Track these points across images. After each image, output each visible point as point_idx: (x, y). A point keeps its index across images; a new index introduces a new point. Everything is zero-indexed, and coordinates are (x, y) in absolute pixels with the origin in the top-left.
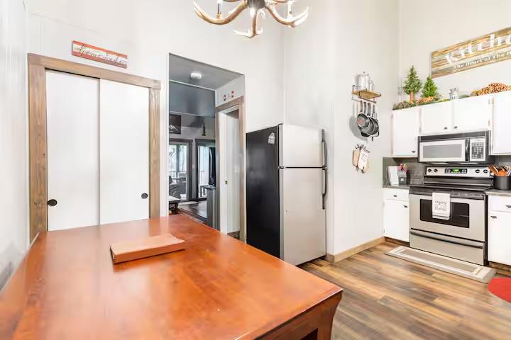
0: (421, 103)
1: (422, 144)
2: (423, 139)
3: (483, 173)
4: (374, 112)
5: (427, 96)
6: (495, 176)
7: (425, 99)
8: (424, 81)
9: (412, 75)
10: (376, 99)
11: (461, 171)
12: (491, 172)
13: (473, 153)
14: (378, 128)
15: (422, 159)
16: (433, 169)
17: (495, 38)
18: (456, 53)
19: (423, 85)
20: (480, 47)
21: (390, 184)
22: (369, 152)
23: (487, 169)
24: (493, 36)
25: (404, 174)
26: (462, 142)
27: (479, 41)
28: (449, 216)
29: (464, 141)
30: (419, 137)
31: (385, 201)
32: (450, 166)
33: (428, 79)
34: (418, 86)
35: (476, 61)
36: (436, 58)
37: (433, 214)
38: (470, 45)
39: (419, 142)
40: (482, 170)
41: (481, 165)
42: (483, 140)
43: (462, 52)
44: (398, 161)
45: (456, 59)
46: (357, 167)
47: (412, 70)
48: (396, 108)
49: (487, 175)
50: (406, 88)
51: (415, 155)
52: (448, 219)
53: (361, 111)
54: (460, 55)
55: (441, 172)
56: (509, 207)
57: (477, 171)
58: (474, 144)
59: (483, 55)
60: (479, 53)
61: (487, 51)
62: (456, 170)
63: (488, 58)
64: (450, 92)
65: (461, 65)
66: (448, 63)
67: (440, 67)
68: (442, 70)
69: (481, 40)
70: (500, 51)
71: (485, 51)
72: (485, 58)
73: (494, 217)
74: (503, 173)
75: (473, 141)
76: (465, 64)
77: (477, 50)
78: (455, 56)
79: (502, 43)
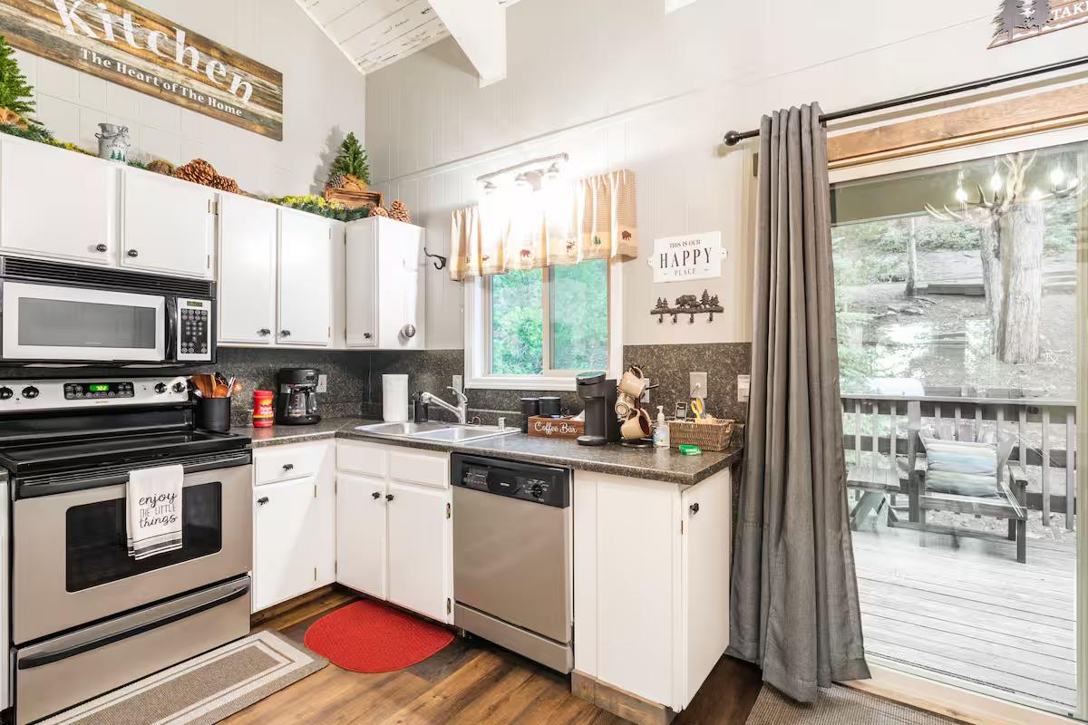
2: (16, 268)
3: (174, 394)
6: (203, 399)
11: (114, 389)
12: (199, 393)
13: (186, 339)
16: (16, 387)
17: (187, 44)
18: (89, 11)
20: (153, 39)
23: (183, 380)
24: (181, 35)
26: (156, 302)
28: (179, 536)
29: (162, 299)
35: (144, 73)
38: (128, 15)
40: (170, 384)
42: (207, 305)
43: (106, 19)
45: (85, 27)
49: (182, 398)
52: (179, 546)
54: (100, 25)
56: (288, 467)
57: (160, 388)
58: (185, 313)
59: (158, 68)
60: (150, 56)
61: (170, 65)
62: (100, 388)
63: (171, 84)
64: (99, 130)
65: (104, 58)
66: (63, 26)
67: (35, 20)
68: (40, 34)
69: (153, 24)
70: (196, 85)
71: (165, 60)
72: (165, 81)
73: (263, 501)
74: (221, 391)
75: (182, 303)
76: (114, 64)
77: (145, 45)
78: (86, 17)
79: (199, 67)
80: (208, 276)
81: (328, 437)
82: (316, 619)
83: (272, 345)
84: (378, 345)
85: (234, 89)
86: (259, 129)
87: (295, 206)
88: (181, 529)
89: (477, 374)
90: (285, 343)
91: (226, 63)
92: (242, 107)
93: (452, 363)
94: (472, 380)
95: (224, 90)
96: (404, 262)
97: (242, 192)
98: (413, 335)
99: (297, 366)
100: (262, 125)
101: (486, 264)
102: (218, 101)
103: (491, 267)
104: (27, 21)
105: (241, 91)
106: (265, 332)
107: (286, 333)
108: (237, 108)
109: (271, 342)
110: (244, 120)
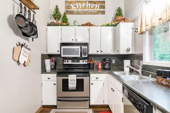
0: (61, 25)
1: (63, 47)
2: (63, 44)
3: (85, 62)
4: (34, 19)
5: (64, 22)
6: (89, 63)
7: (63, 23)
8: (62, 14)
9: (57, 9)
10: (35, 10)
11: (77, 61)
12: (88, 62)
13: (83, 53)
14: (37, 31)
15: (62, 56)
16: (66, 61)
17: (88, 3)
18: (75, 5)
19: (62, 17)
20: (83, 5)
21: (46, 71)
22: (30, 49)
23: (87, 60)
24: (87, 2)
25: (53, 63)
26: (79, 47)
27: (83, 3)
28: (75, 87)
29: (80, 47)
30: (61, 43)
31: (43, 82)
32: (73, 59)
33: (64, 13)
34: (60, 16)
35: (82, 11)
36: (67, 5)
37: (69, 87)
38: (80, 3)
39: (61, 46)
40: (85, 61)
41: (85, 58)
42: (87, 47)
43: (77, 5)
44: (50, 56)
45: (75, 8)
46: (18, 62)
47: (57, 6)
48: (49, 25)
49: (86, 63)
50: (54, 15)
51: (59, 53)
52: (75, 89)
53: (21, 12)
54: (77, 6)
55: (70, 62)
56: (97, 78)
57: (83, 61)
58: (83, 49)
59: (84, 9)
60: (83, 8)
61: (86, 8)
62: (76, 61)
63: (86, 11)
64: (74, 22)
65: (77, 11)
66: (72, 9)
67: (70, 9)
68: (70, 11)
69: (84, 3)
70: (90, 10)
71: (85, 8)
72: (85, 11)
73: (92, 84)
74: (92, 62)
75: (83, 47)
76: (78, 11)
77: (82, 6)
78: (75, 6)
79: (90, 6)
80: (88, 42)
81: (106, 73)
82: (101, 111)
83: (99, 54)
84: (120, 53)
85: (96, 8)
86: (101, 13)
87: (105, 26)
88: (76, 86)
89: (147, 60)
90: (102, 53)
91: (94, 4)
92: (97, 10)
93: (140, 57)
94: (145, 62)
95: (94, 9)
96: (128, 32)
97: (95, 26)
98: (130, 50)
99: (106, 58)
100: (101, 12)
101: (148, 27)
102: (93, 11)
103: (149, 27)
104: (68, 10)
105: (97, 8)
106: (98, 51)
107: (102, 51)
108: (96, 11)
109: (99, 53)
110: (98, 13)
